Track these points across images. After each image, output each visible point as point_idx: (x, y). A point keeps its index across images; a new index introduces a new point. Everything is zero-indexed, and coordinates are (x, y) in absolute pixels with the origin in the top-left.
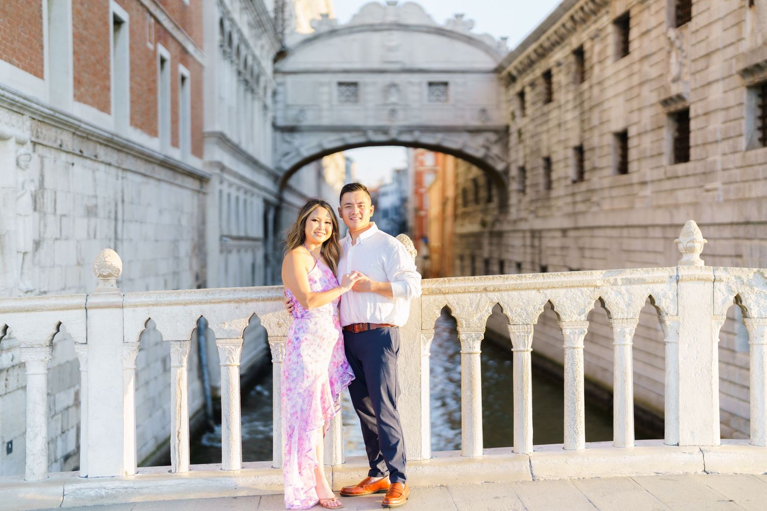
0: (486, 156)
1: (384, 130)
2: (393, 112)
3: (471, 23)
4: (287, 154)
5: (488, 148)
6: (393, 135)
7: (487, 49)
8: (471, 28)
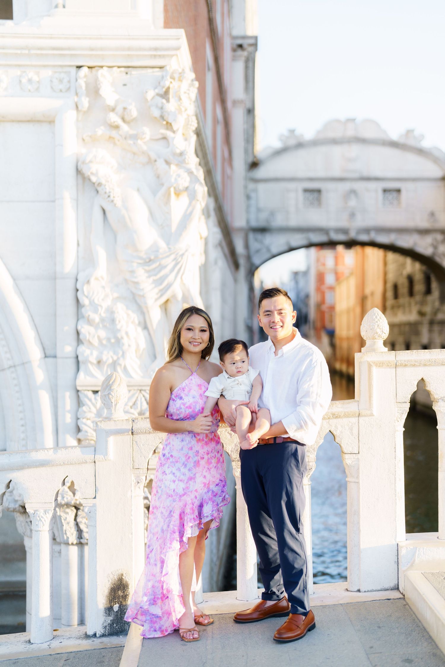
0: (434, 254)
1: (345, 231)
2: (352, 215)
3: (422, 137)
4: (258, 251)
5: (435, 247)
6: (353, 235)
7: (436, 160)
8: (421, 141)
